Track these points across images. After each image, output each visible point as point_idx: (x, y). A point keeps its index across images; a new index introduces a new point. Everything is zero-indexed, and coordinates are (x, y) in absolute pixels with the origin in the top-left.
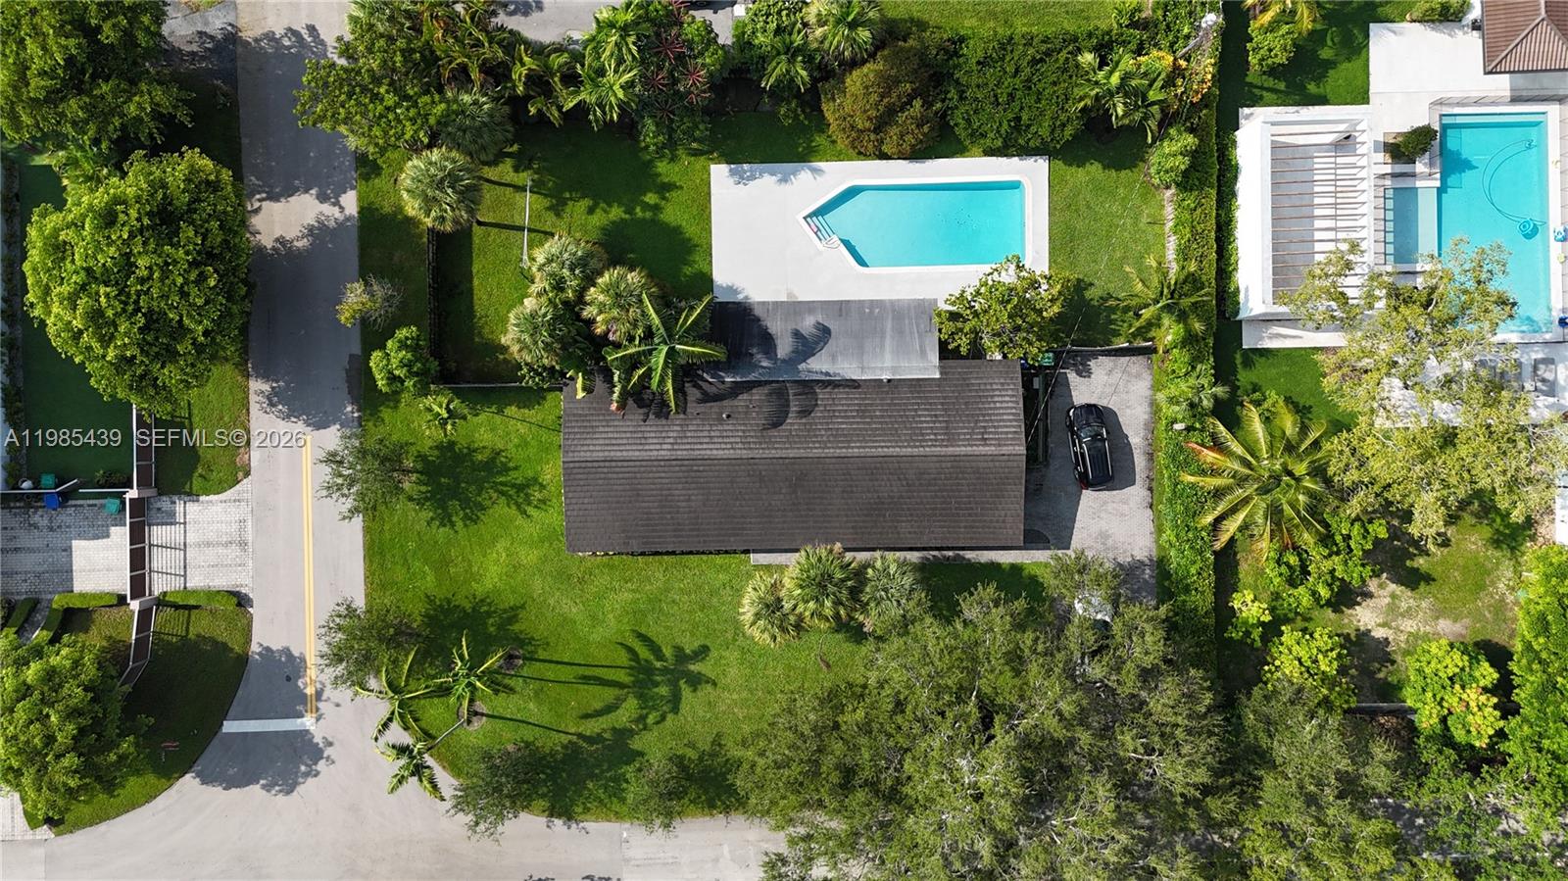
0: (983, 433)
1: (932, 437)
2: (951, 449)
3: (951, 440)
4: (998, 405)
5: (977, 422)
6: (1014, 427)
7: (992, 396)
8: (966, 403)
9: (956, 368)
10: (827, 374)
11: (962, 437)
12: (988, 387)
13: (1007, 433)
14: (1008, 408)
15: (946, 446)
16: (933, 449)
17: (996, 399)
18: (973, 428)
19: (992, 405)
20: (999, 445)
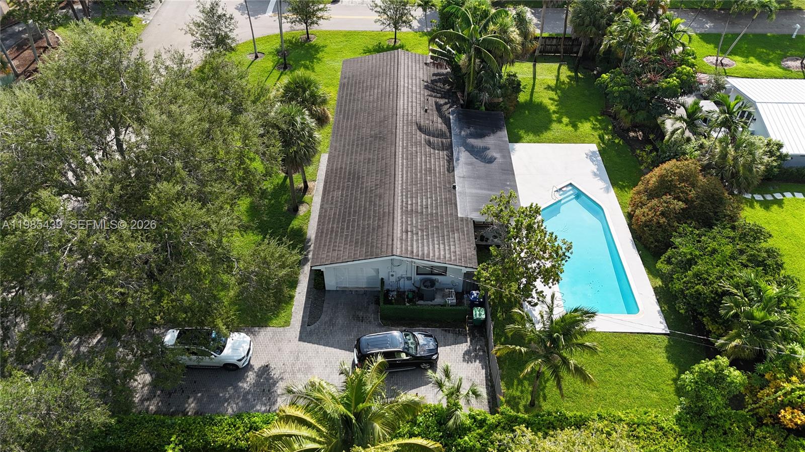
0: (412, 232)
1: (409, 202)
2: (399, 211)
3: (406, 212)
4: (436, 246)
5: (422, 230)
6: (418, 251)
7: (444, 244)
8: (437, 227)
9: (467, 227)
10: (458, 159)
11: (409, 219)
12: (452, 243)
13: (412, 246)
14: (434, 251)
15: (402, 208)
16: (400, 201)
17: (442, 246)
18: (416, 227)
19: (436, 242)
20: (402, 240)
